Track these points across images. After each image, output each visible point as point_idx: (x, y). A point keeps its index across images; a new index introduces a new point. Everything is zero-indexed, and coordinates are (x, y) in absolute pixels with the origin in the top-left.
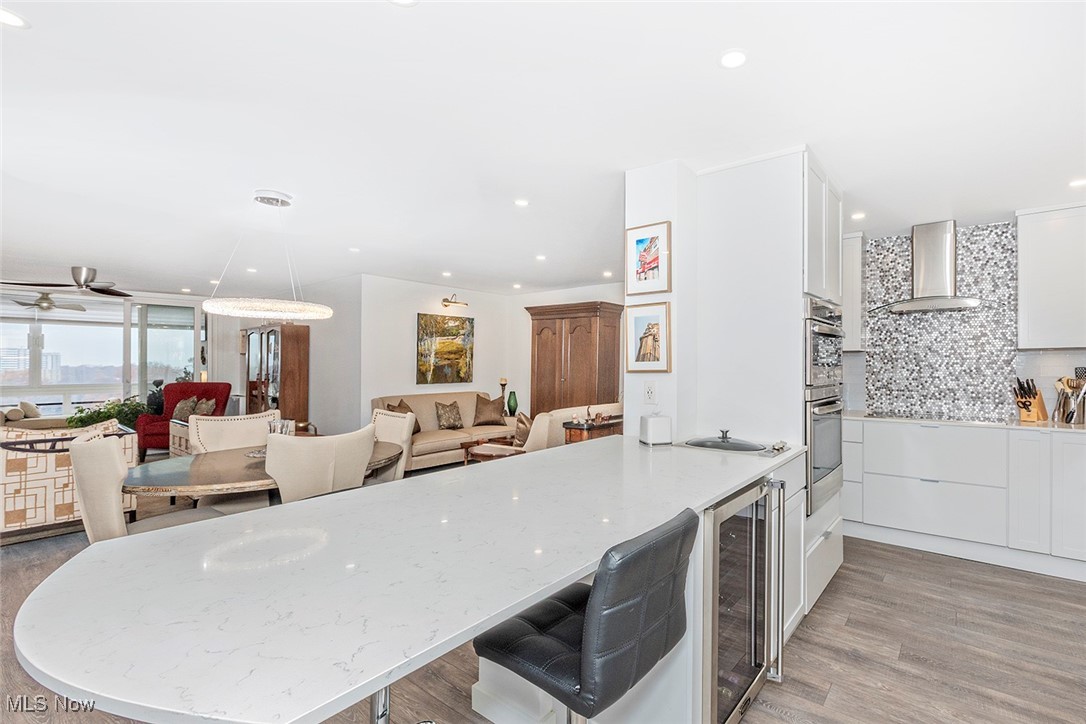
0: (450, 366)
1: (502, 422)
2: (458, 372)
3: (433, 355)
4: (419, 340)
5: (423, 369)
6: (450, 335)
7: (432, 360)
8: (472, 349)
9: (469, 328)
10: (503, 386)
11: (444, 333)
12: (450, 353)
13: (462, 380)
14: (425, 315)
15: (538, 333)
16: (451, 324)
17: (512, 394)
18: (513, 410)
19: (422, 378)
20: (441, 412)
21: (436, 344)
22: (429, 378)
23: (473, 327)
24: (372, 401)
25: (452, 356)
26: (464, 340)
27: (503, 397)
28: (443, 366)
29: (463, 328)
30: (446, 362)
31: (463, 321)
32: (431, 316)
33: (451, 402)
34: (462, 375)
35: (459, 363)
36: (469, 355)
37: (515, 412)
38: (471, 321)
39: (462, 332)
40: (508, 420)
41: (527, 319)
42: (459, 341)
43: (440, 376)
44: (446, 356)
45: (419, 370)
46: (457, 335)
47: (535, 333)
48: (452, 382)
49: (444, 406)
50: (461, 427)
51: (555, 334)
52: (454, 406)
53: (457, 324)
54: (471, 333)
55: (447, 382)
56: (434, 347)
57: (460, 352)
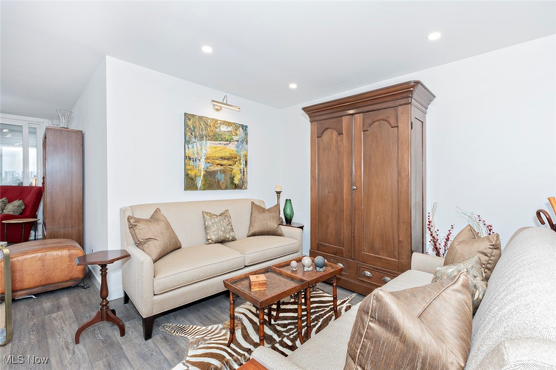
0: (223, 172)
1: (279, 232)
2: (232, 179)
3: (203, 160)
4: (187, 142)
5: (192, 173)
6: (222, 140)
7: (202, 165)
8: (246, 156)
9: (243, 135)
10: (279, 193)
11: (216, 137)
12: (223, 158)
13: (236, 187)
14: (193, 116)
15: (318, 135)
16: (224, 128)
17: (288, 201)
18: (288, 217)
19: (190, 184)
20: (209, 223)
21: (207, 148)
22: (199, 183)
23: (246, 134)
24: (120, 209)
25: (225, 162)
26: (238, 147)
27: (278, 205)
28: (215, 172)
29: (236, 134)
30: (219, 168)
31: (237, 126)
32: (201, 118)
33: (222, 211)
34: (236, 181)
35: (232, 170)
36: (243, 162)
37: (291, 221)
38: (245, 128)
39: (235, 138)
40: (285, 229)
41: (305, 120)
42: (232, 148)
43: (212, 182)
44: (218, 162)
45: (187, 175)
46: (230, 141)
47: (316, 135)
48: (226, 188)
49: (211, 215)
50: (234, 240)
51: (340, 134)
52: (224, 215)
53: (230, 129)
54: (245, 141)
55: (219, 188)
56: (204, 151)
57: (233, 158)
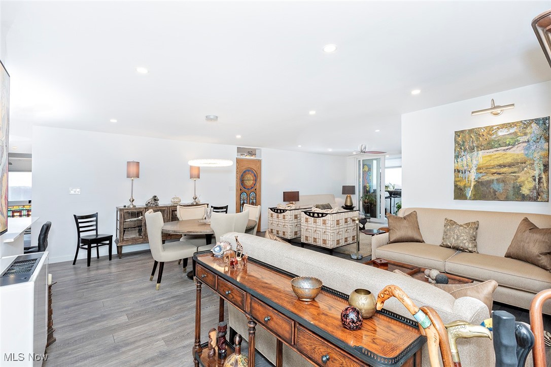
0: (502, 181)
2: (518, 188)
3: (474, 171)
4: (456, 157)
5: (461, 184)
6: (500, 146)
7: (473, 176)
8: (545, 158)
11: (491, 145)
12: (501, 166)
13: (525, 198)
14: (462, 131)
16: (503, 133)
19: (460, 194)
21: (481, 157)
22: (469, 193)
23: (546, 129)
25: (505, 170)
26: (528, 149)
28: (489, 182)
29: (525, 133)
30: (496, 177)
31: (526, 124)
32: (471, 131)
35: (517, 178)
36: (539, 167)
39: (522, 139)
43: (485, 192)
44: (494, 171)
45: (456, 186)
46: (514, 144)
48: (507, 199)
53: (513, 130)
54: (543, 138)
55: (496, 199)
56: (475, 162)
57: (518, 164)
